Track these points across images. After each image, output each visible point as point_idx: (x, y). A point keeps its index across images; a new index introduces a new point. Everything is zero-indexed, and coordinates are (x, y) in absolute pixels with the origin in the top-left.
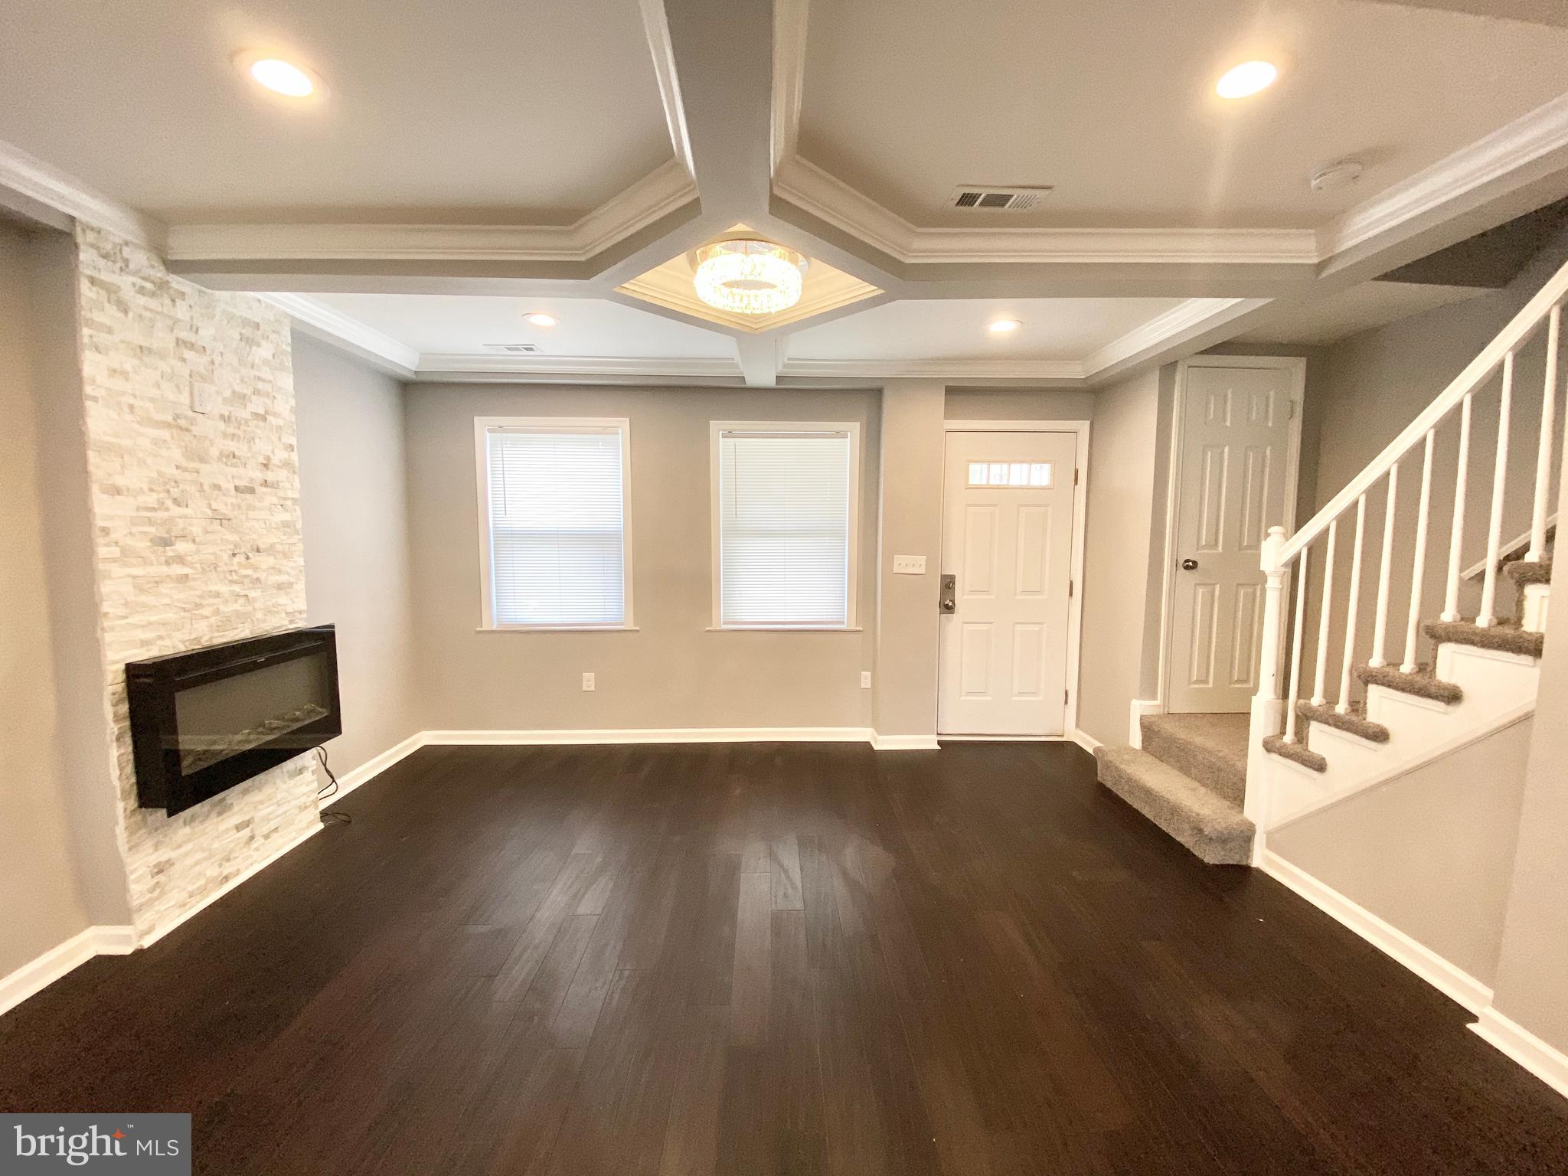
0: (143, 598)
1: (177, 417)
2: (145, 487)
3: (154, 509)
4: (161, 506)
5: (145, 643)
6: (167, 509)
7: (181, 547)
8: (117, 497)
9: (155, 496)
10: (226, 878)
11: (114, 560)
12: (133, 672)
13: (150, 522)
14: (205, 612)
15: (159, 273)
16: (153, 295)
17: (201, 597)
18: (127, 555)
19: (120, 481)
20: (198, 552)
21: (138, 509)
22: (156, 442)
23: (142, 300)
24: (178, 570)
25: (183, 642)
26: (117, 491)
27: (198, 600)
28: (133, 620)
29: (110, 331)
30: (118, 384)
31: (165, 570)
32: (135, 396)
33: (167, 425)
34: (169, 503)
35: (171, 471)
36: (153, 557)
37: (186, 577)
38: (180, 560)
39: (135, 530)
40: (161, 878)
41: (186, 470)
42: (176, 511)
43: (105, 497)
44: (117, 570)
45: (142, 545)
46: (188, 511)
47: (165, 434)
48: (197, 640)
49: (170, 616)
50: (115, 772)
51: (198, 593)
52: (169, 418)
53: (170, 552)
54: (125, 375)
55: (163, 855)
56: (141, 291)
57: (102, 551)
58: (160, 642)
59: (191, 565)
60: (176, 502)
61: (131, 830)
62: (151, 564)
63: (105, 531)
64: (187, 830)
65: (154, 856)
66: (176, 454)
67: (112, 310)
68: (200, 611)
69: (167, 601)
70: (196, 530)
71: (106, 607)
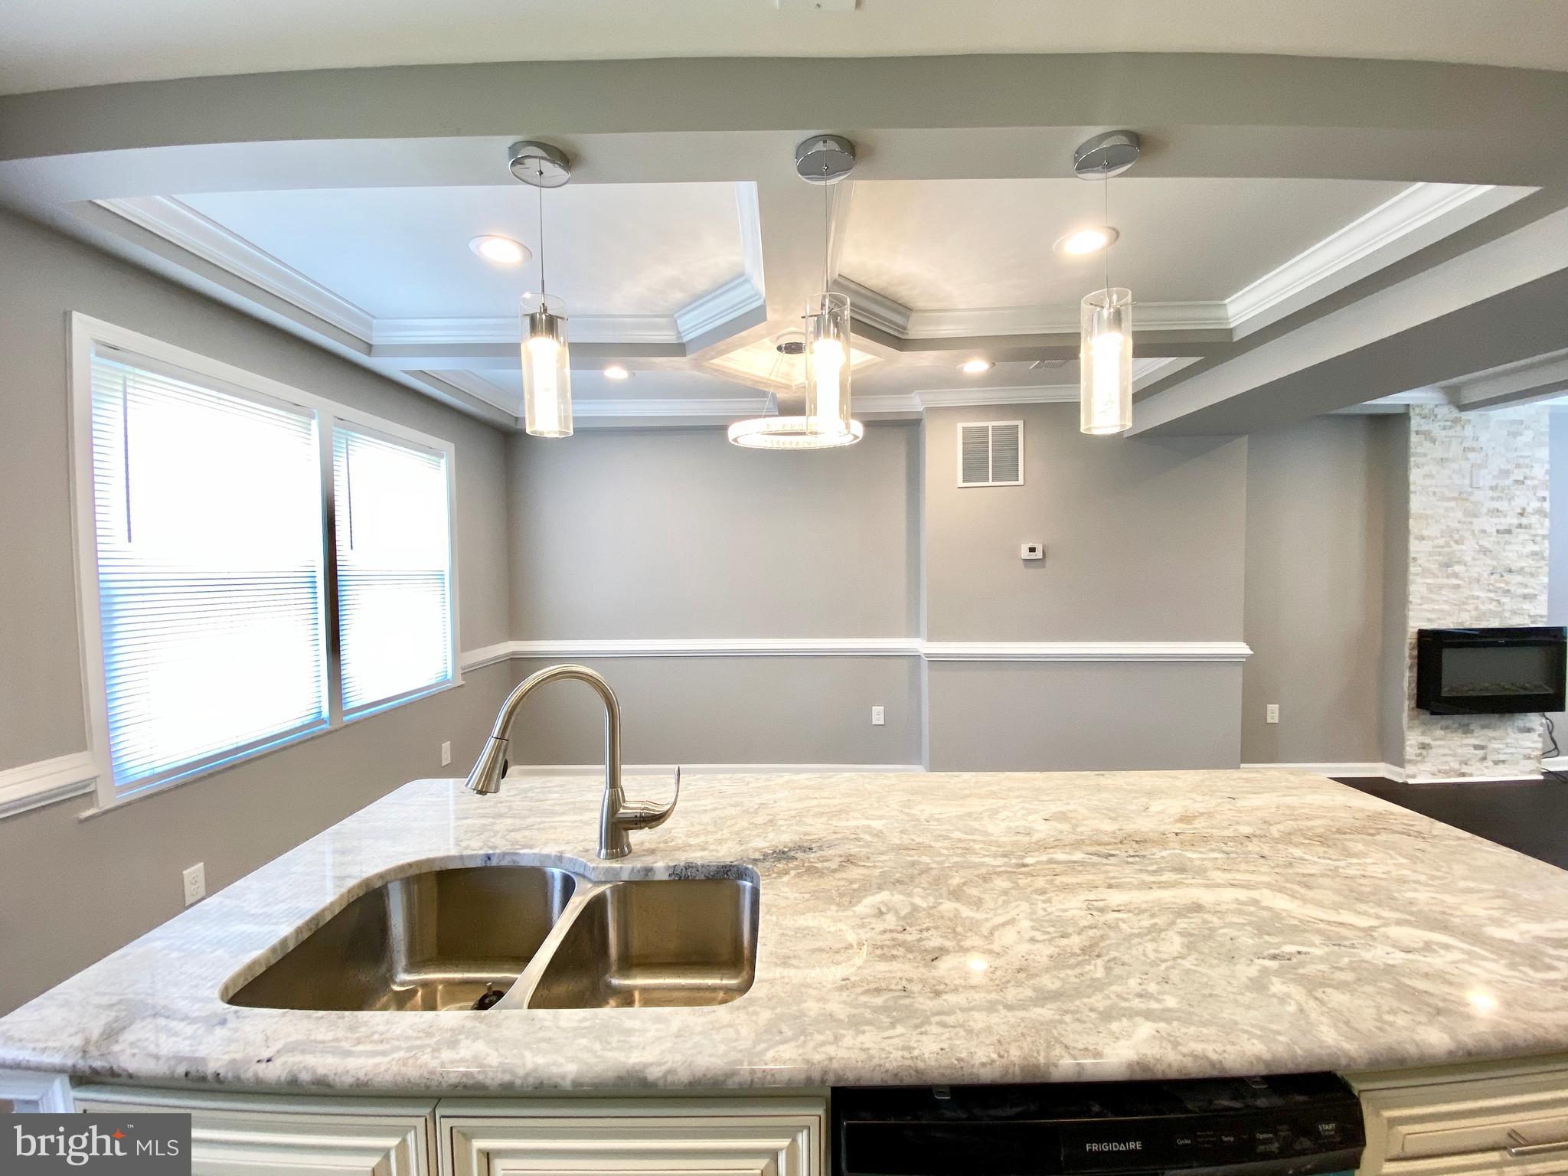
0: (1432, 596)
1: (1461, 493)
2: (1439, 535)
3: (1442, 547)
4: (1448, 545)
5: (1430, 620)
6: (1450, 547)
7: (1457, 568)
8: (1423, 542)
9: (1444, 539)
10: (1463, 775)
11: (1417, 574)
12: (1422, 633)
13: (1440, 554)
14: (1468, 607)
15: (1456, 413)
16: (1451, 427)
17: (1466, 598)
18: (1426, 572)
19: (1425, 533)
20: (1467, 571)
21: (1434, 547)
22: (1447, 509)
23: (1444, 433)
24: (1454, 581)
25: (1453, 623)
26: (1422, 538)
27: (1464, 600)
28: (1425, 606)
29: (1425, 455)
30: (1428, 482)
31: (1445, 581)
32: (1436, 486)
33: (1454, 499)
34: (1452, 543)
35: (1456, 525)
36: (1440, 574)
37: (1458, 586)
38: (1456, 575)
39: (1431, 558)
40: (1424, 752)
41: (1464, 523)
42: (1455, 547)
43: (1417, 541)
44: (1419, 580)
45: (1434, 567)
46: (1463, 547)
47: (1453, 504)
48: (1462, 623)
49: (1446, 607)
50: (1406, 684)
51: (1465, 595)
52: (1456, 495)
53: (1450, 570)
54: (1432, 476)
55: (1427, 740)
56: (1444, 428)
57: (1413, 569)
58: (1438, 621)
59: (1462, 579)
60: (1457, 542)
61: (1411, 719)
62: (1438, 577)
63: (1415, 559)
64: (1442, 732)
65: (1421, 738)
66: (1459, 515)
67: (1427, 444)
68: (1466, 607)
69: (1446, 599)
70: (1468, 559)
71: (1411, 598)
